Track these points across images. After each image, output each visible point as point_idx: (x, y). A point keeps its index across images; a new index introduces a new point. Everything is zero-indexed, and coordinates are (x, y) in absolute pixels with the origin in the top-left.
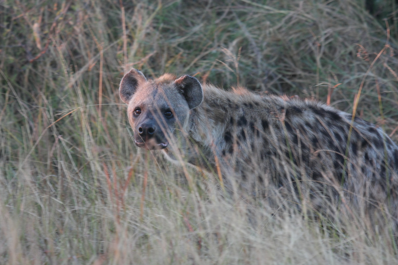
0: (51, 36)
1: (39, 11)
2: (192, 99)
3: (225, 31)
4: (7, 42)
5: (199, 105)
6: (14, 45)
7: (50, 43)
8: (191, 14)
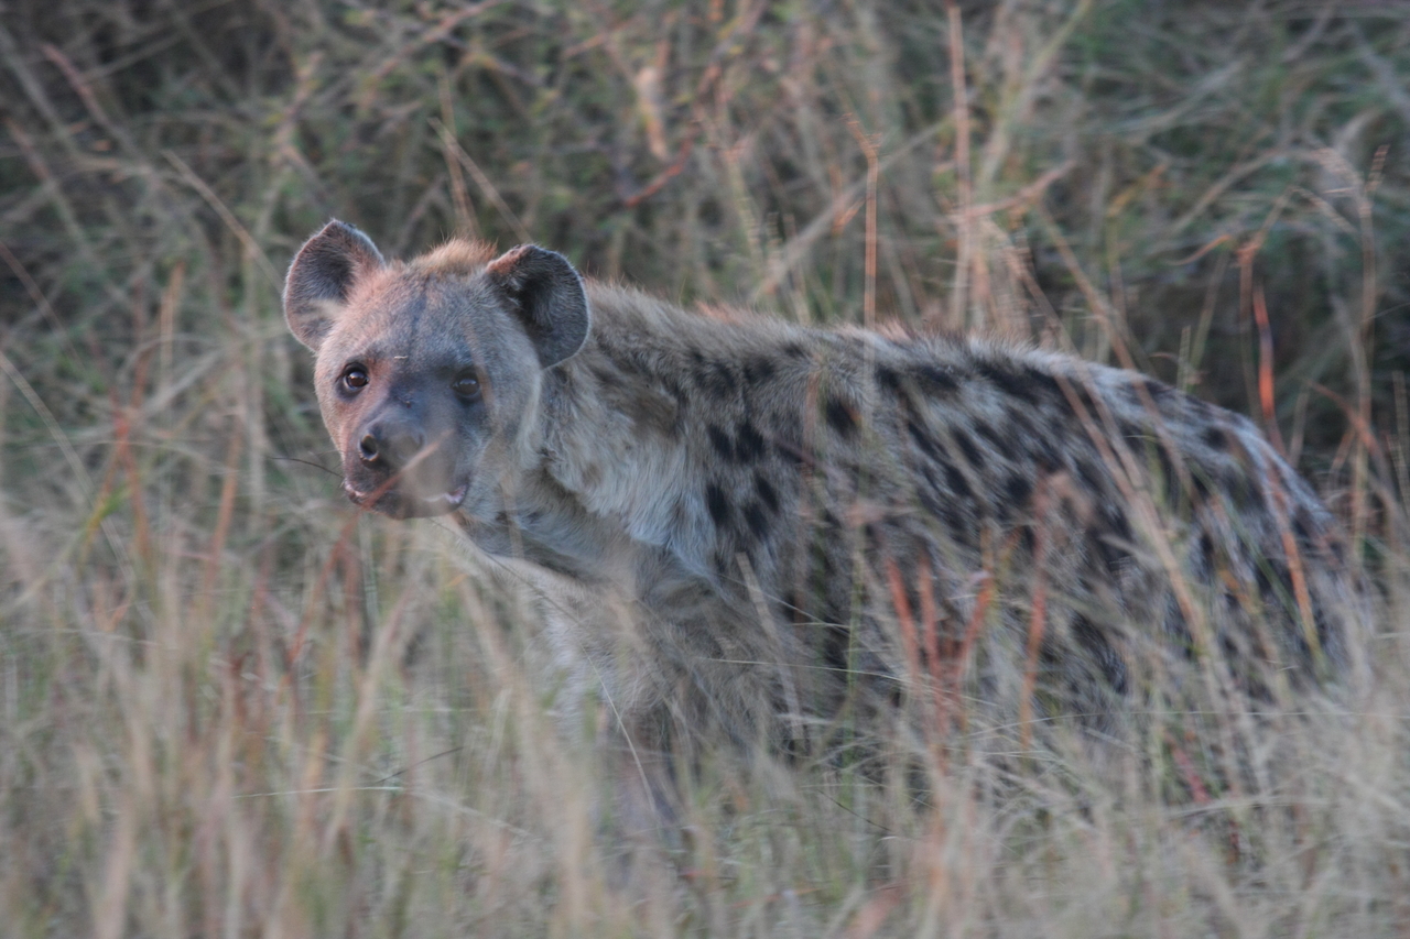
0: (701, 115)
1: (658, 25)
2: (550, 330)
3: (1319, 86)
4: (548, 136)
5: (576, 354)
6: (572, 148)
7: (698, 139)
8: (1195, 29)
